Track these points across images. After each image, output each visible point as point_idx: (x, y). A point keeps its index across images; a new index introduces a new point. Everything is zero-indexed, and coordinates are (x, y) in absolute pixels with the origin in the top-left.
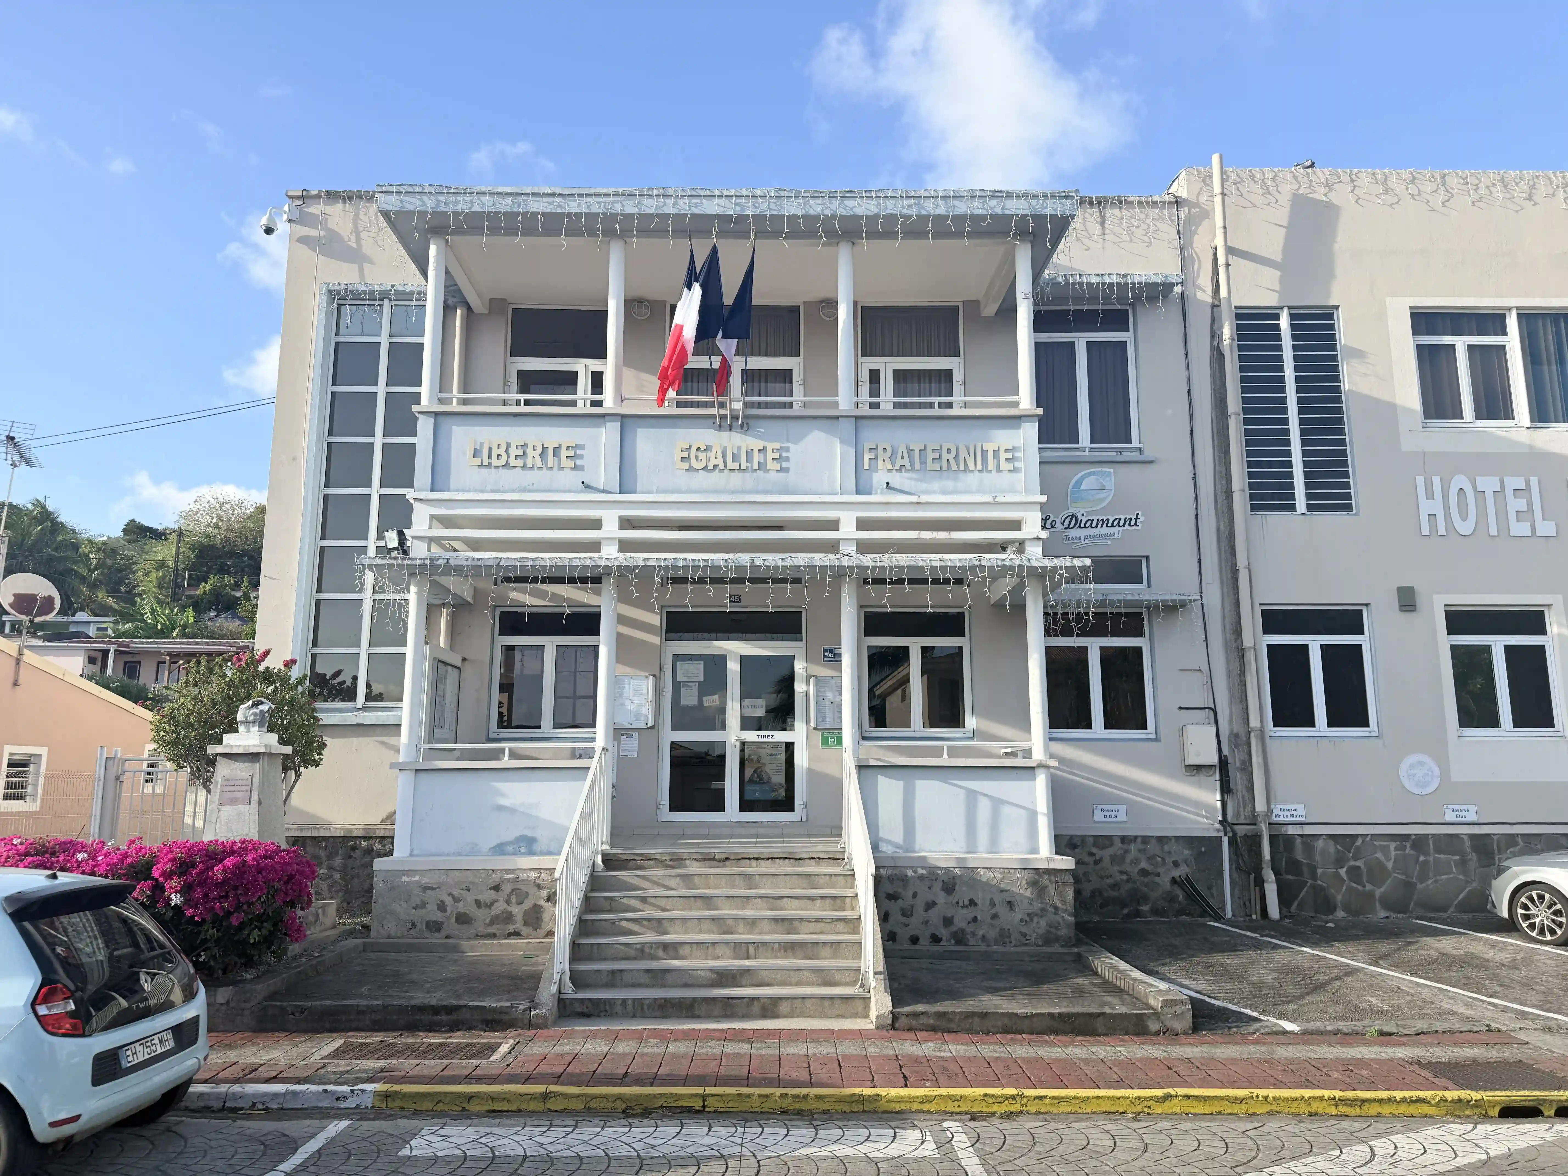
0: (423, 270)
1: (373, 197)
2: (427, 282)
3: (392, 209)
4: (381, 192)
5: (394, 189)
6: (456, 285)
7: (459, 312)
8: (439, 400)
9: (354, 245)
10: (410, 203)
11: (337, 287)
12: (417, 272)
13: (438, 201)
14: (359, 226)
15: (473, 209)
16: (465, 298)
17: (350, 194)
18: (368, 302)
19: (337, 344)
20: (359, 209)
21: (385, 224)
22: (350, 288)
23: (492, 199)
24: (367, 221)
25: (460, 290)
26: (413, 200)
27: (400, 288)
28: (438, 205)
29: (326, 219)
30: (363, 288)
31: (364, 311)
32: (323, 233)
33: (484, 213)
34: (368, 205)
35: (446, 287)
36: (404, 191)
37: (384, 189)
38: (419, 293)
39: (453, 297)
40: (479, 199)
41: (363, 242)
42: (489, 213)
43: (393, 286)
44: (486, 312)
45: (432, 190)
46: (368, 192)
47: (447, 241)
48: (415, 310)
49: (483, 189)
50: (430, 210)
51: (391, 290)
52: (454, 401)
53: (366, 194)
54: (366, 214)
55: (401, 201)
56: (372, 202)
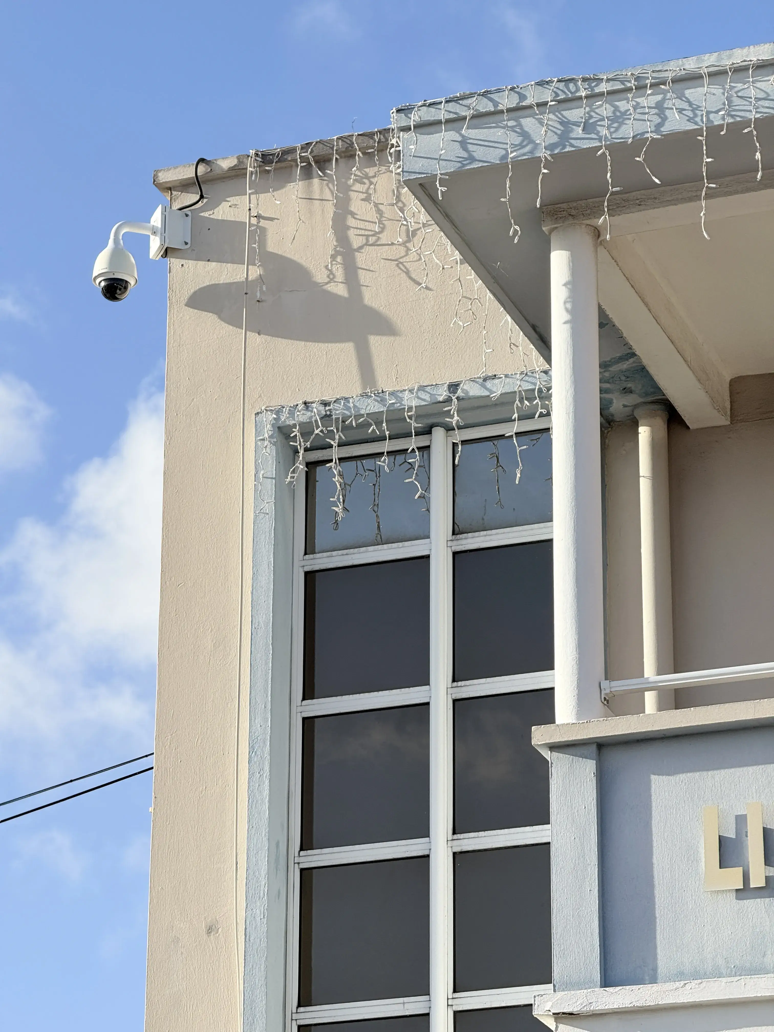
0: (534, 327)
1: (383, 147)
2: (548, 359)
3: (439, 170)
4: (406, 129)
5: (442, 114)
6: (633, 355)
7: (644, 433)
8: (607, 701)
9: (340, 290)
10: (489, 144)
11: (302, 417)
12: (521, 338)
13: (565, 123)
14: (351, 233)
15: (667, 128)
16: (657, 389)
17: (321, 151)
18: (386, 446)
19: (310, 576)
20: (348, 188)
21: (424, 217)
22: (338, 411)
23: (717, 90)
24: (372, 215)
25: (642, 371)
26: (498, 134)
27: (475, 391)
28: (564, 137)
29: (263, 230)
30: (372, 406)
31: (377, 472)
32: (255, 272)
33: (699, 132)
34: (371, 171)
35: (604, 366)
36: (468, 113)
37: (414, 118)
38: (529, 395)
39: (627, 391)
40: (681, 97)
41: (364, 277)
42: (713, 130)
43: (454, 387)
44: (724, 421)
45: (547, 95)
46: (370, 135)
47: (597, 233)
48: (519, 447)
49: (691, 64)
50: (542, 153)
51: (448, 401)
52: (650, 699)
53: (367, 142)
54: (367, 199)
55: (464, 143)
56: (384, 162)
